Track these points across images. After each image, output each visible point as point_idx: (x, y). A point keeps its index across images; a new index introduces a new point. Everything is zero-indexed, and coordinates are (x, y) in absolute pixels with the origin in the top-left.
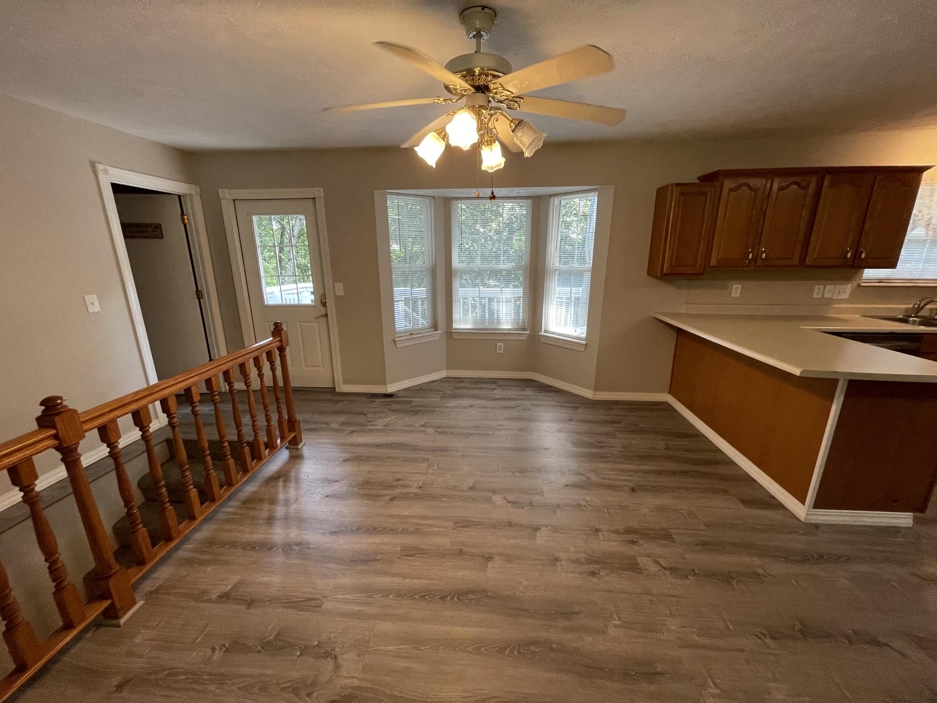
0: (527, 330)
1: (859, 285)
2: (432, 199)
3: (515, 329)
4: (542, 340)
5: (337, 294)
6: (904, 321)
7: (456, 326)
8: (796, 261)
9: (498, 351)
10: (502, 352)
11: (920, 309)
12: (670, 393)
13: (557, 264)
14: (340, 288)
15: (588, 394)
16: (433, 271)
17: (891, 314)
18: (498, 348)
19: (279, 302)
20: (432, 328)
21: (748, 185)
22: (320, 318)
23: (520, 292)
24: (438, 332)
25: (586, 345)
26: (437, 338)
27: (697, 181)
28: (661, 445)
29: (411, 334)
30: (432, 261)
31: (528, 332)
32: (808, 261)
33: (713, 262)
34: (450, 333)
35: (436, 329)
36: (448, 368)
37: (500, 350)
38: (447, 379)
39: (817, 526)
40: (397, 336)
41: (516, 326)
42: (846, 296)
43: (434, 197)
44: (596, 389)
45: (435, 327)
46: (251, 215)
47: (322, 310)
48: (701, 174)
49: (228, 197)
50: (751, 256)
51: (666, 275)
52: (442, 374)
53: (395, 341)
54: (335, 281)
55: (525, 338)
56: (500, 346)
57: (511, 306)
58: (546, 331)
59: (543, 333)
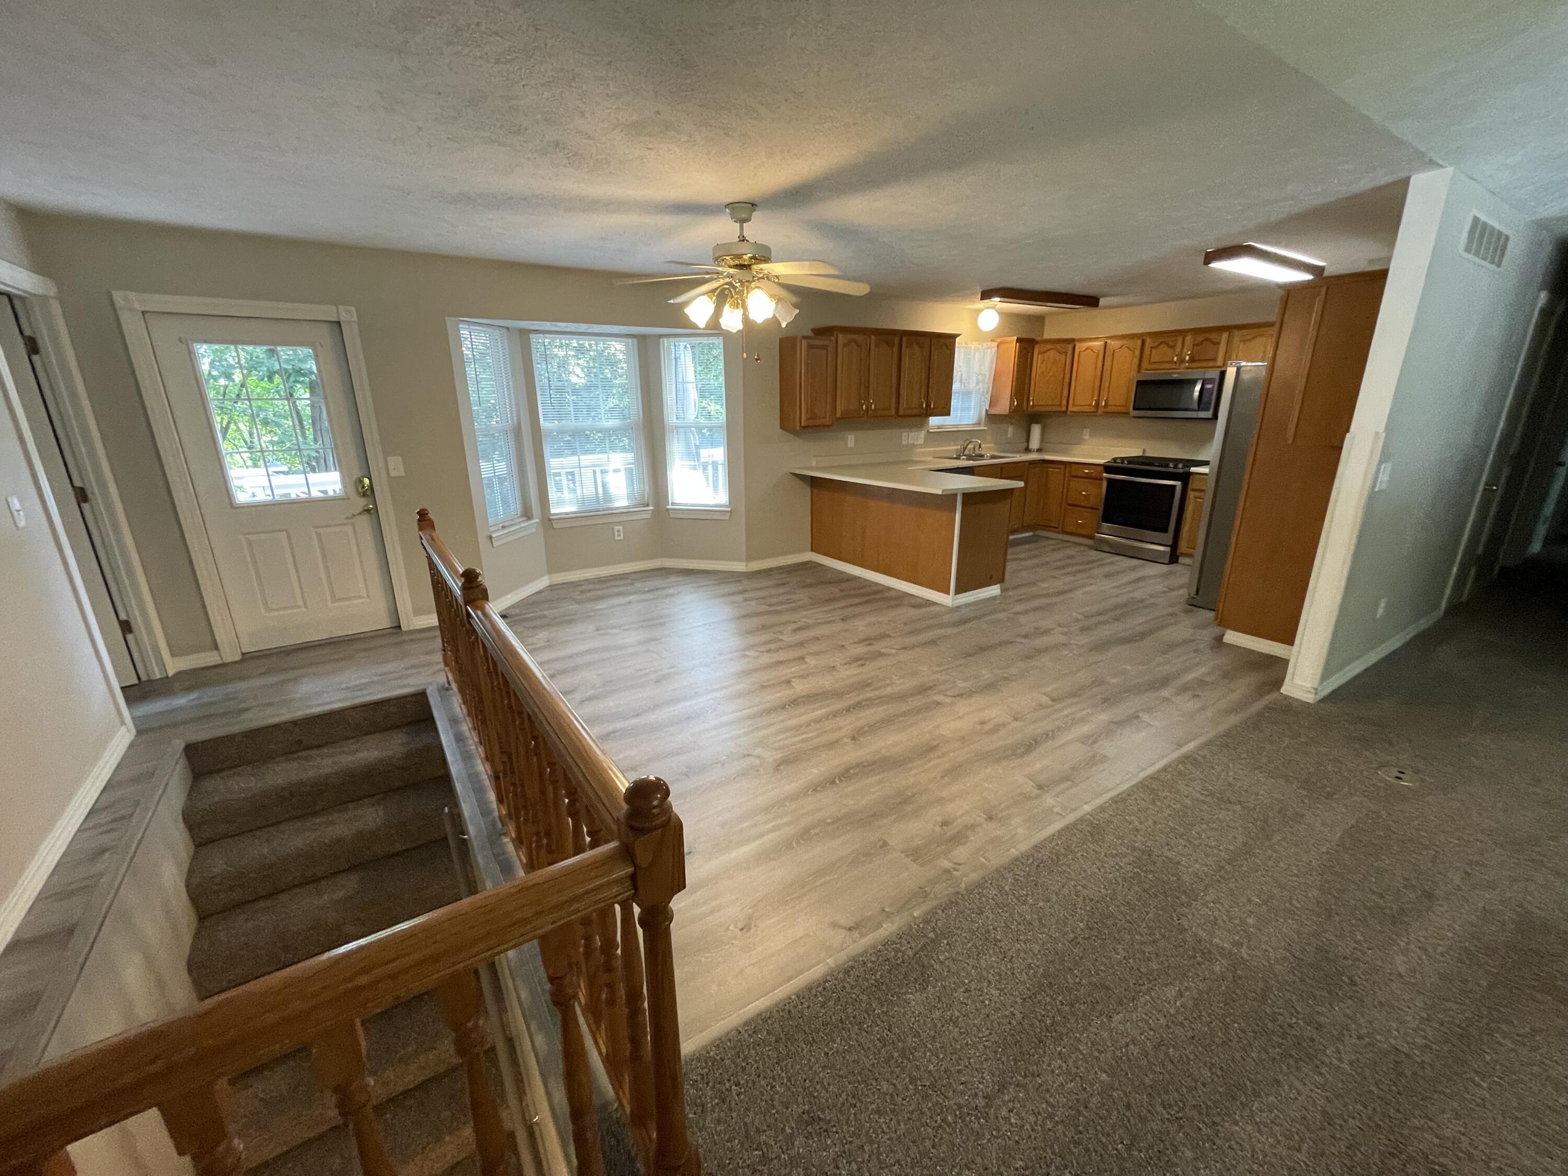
0: (648, 506)
1: (928, 432)
2: (505, 331)
3: (635, 506)
4: (672, 515)
5: (393, 473)
6: (958, 458)
7: (553, 510)
8: (893, 412)
9: (617, 538)
10: (621, 537)
11: (965, 449)
12: (812, 550)
13: (675, 420)
14: (396, 466)
15: (740, 567)
16: (517, 432)
17: (947, 455)
18: (616, 534)
19: (262, 496)
20: (522, 516)
21: (855, 342)
22: (358, 517)
23: (630, 456)
24: (532, 522)
25: (730, 512)
26: (533, 530)
27: (811, 334)
28: (836, 590)
29: (503, 527)
30: (512, 418)
31: (651, 508)
32: (901, 412)
33: (839, 415)
34: (548, 521)
35: (529, 518)
36: (552, 569)
37: (619, 536)
38: (552, 588)
39: (959, 607)
40: (492, 529)
41: (635, 502)
42: (921, 442)
43: (508, 329)
44: (749, 558)
45: (527, 514)
46: (190, 343)
47: (361, 503)
48: (813, 326)
49: (137, 306)
50: (864, 407)
51: (804, 428)
52: (543, 583)
53: (491, 537)
54: (386, 454)
55: (648, 516)
56: (619, 531)
57: (622, 476)
58: (673, 504)
59: (670, 507)
